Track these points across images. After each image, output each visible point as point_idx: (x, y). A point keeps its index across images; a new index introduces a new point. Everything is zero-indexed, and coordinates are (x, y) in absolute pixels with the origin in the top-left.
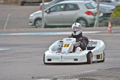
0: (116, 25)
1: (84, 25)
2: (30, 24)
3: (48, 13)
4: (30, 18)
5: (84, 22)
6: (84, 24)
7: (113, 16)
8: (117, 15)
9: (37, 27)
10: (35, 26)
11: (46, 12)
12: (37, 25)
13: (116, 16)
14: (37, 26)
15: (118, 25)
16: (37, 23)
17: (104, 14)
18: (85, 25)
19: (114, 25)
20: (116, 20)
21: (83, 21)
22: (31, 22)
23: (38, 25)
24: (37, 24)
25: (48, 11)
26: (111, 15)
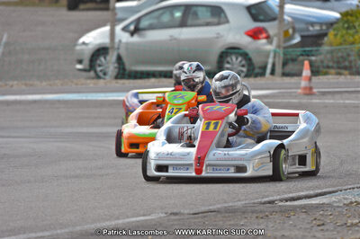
0: (339, 71)
1: (242, 71)
2: (79, 66)
3: (132, 34)
4: (78, 48)
5: (241, 62)
6: (243, 66)
7: (331, 45)
8: (345, 41)
9: (98, 77)
10: (92, 73)
11: (125, 29)
12: (99, 69)
13: (341, 44)
14: (101, 74)
15: (346, 72)
16: (98, 62)
17: (302, 37)
18: (244, 69)
19: (332, 71)
20: (340, 54)
21: (240, 59)
22: (80, 62)
23: (101, 71)
24: (100, 66)
25: (132, 28)
26: (326, 39)
